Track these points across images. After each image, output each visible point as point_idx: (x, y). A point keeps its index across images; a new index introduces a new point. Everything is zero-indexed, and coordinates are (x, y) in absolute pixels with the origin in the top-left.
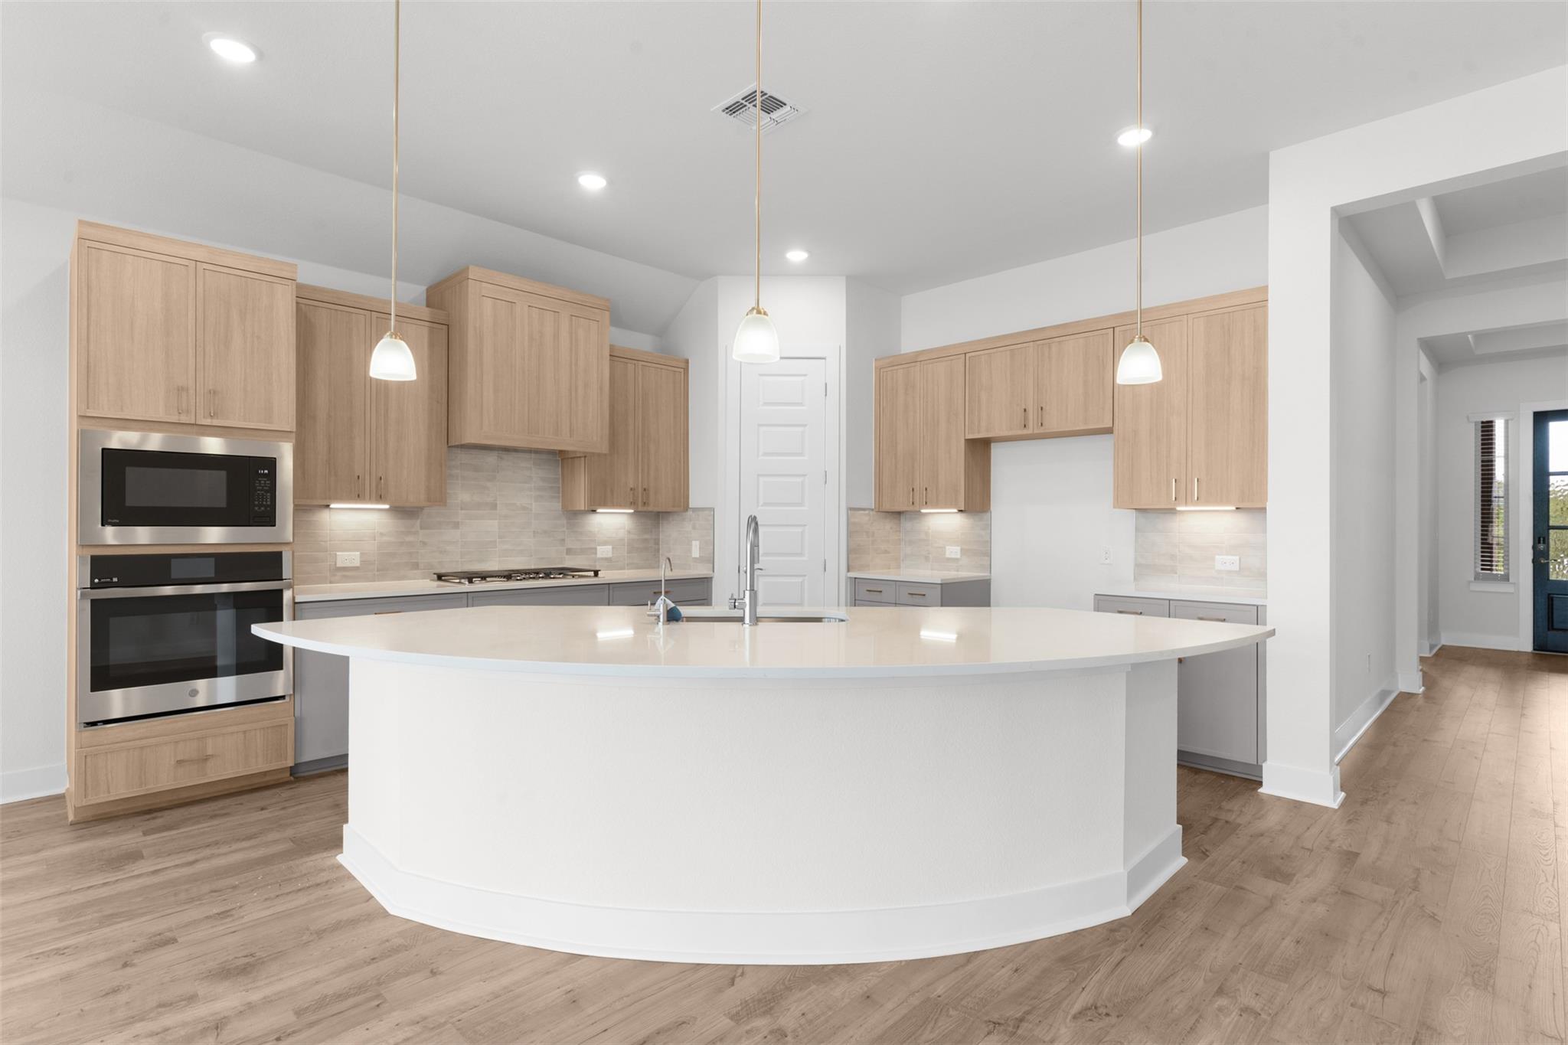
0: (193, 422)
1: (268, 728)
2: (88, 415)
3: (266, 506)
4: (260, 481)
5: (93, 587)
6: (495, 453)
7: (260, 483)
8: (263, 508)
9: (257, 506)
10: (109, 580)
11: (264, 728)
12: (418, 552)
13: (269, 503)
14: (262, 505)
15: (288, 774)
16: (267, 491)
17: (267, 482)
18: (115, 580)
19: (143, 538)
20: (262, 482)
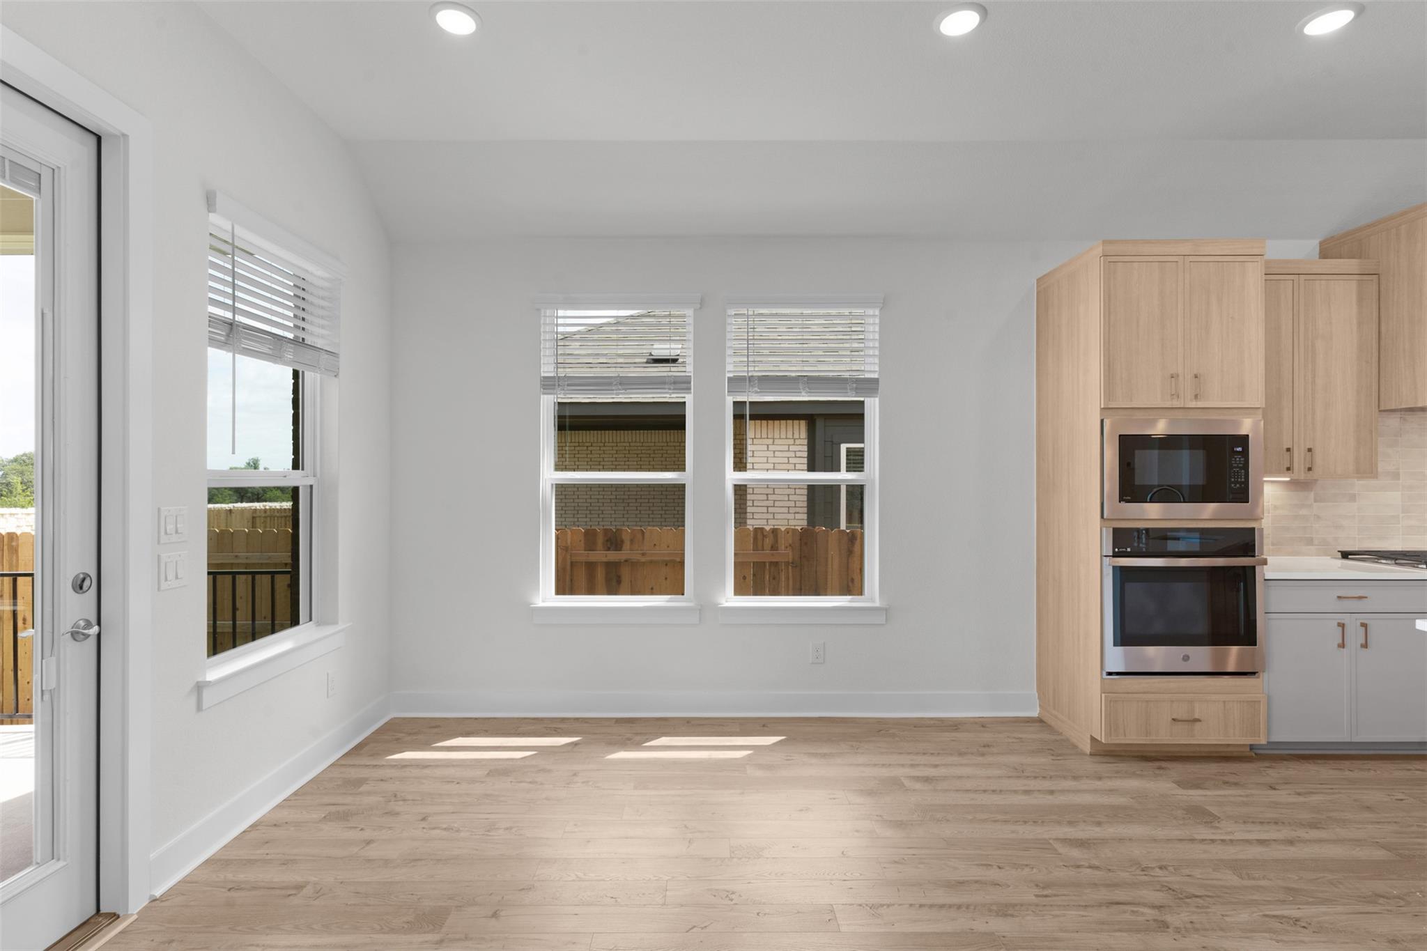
0: (1182, 406)
1: (1243, 701)
2: (1110, 406)
3: (1241, 483)
4: (1236, 458)
5: (1115, 555)
6: (1398, 415)
7: (1235, 461)
8: (1238, 485)
9: (1233, 483)
10: (1124, 550)
11: (1240, 701)
12: (1312, 527)
13: (1243, 480)
14: (1237, 482)
15: (1248, 749)
16: (1241, 468)
17: (1242, 459)
18: (1129, 550)
19: (1152, 514)
20: (1238, 459)
